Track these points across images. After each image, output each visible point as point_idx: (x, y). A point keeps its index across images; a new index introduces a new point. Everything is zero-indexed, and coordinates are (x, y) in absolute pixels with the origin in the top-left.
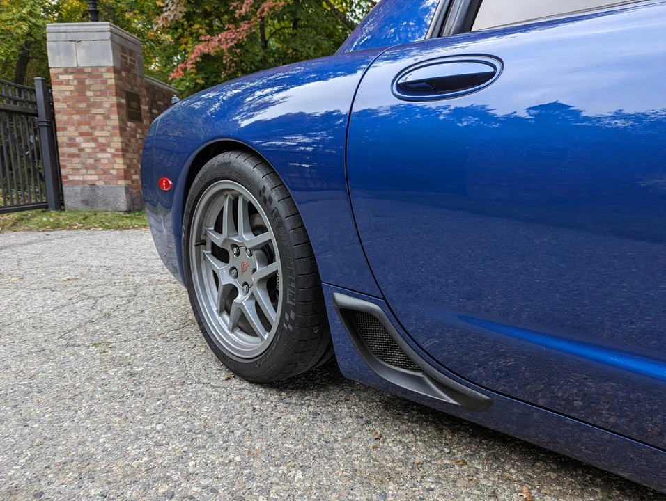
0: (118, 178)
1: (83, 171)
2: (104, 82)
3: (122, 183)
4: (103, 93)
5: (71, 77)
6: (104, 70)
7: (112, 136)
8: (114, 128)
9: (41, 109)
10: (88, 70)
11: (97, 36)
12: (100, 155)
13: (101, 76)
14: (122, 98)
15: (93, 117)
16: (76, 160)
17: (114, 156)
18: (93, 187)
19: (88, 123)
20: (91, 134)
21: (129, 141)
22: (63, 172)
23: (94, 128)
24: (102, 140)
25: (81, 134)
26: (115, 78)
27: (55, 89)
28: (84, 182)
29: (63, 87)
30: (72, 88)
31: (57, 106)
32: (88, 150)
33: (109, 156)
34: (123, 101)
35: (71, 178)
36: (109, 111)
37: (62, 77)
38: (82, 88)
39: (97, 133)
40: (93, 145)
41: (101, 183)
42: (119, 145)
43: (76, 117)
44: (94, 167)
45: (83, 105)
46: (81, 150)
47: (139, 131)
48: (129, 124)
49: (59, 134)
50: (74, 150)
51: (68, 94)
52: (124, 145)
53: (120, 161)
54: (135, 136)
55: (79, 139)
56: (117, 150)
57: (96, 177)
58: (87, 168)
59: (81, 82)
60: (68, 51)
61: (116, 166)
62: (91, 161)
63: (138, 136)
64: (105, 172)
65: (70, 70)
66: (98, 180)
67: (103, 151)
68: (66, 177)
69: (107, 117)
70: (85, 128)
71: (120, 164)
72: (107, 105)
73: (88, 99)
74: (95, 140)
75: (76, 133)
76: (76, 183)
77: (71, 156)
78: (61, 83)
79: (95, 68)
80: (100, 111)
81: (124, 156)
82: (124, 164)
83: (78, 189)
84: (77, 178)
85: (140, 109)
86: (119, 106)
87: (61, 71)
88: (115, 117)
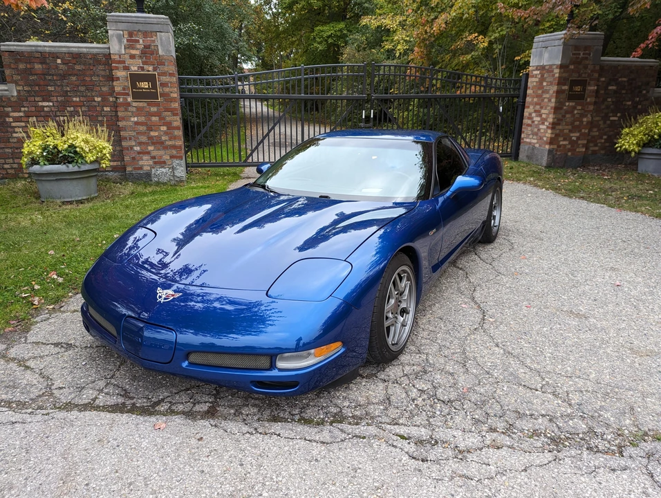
0: (546, 143)
1: (531, 136)
2: (554, 75)
3: (547, 147)
4: (551, 83)
5: (538, 72)
6: (555, 67)
7: (550, 113)
8: (552, 108)
9: (522, 94)
10: (547, 68)
11: (557, 43)
12: (541, 127)
13: (553, 71)
14: (565, 85)
15: (543, 100)
16: (529, 128)
17: (548, 127)
18: (534, 148)
19: (539, 104)
20: (539, 111)
21: (564, 116)
22: (522, 136)
23: (542, 108)
24: (544, 116)
25: (535, 111)
26: (559, 73)
27: (530, 80)
28: (530, 143)
29: (534, 79)
30: (537, 80)
31: (529, 92)
32: (536, 123)
33: (545, 127)
34: (566, 87)
35: (525, 140)
36: (552, 96)
37: (535, 72)
38: (542, 79)
39: (543, 111)
40: (539, 119)
41: (537, 145)
42: (551, 120)
43: (535, 100)
44: (536, 134)
45: (540, 92)
46: (533, 122)
47: (579, 108)
48: (567, 104)
49: (526, 110)
50: (529, 122)
51: (535, 84)
52: (556, 120)
53: (549, 131)
54: (572, 112)
55: (534, 115)
56: (549, 124)
57: (535, 141)
58: (533, 135)
59: (542, 76)
60: (541, 55)
61: (547, 135)
62: (536, 130)
63: (576, 112)
64: (541, 138)
65: (539, 68)
66: (537, 143)
67: (543, 123)
68: (523, 139)
69: (550, 100)
70: (538, 107)
71: (549, 133)
72: (551, 92)
73: (543, 87)
74: (541, 116)
75: (533, 111)
76: (527, 142)
77: (529, 125)
78: (533, 76)
79: (551, 66)
80: (547, 96)
81: (553, 128)
82: (552, 133)
83: (527, 147)
84: (528, 140)
85: (584, 90)
86: (558, 92)
87: (534, 68)
88: (553, 100)
